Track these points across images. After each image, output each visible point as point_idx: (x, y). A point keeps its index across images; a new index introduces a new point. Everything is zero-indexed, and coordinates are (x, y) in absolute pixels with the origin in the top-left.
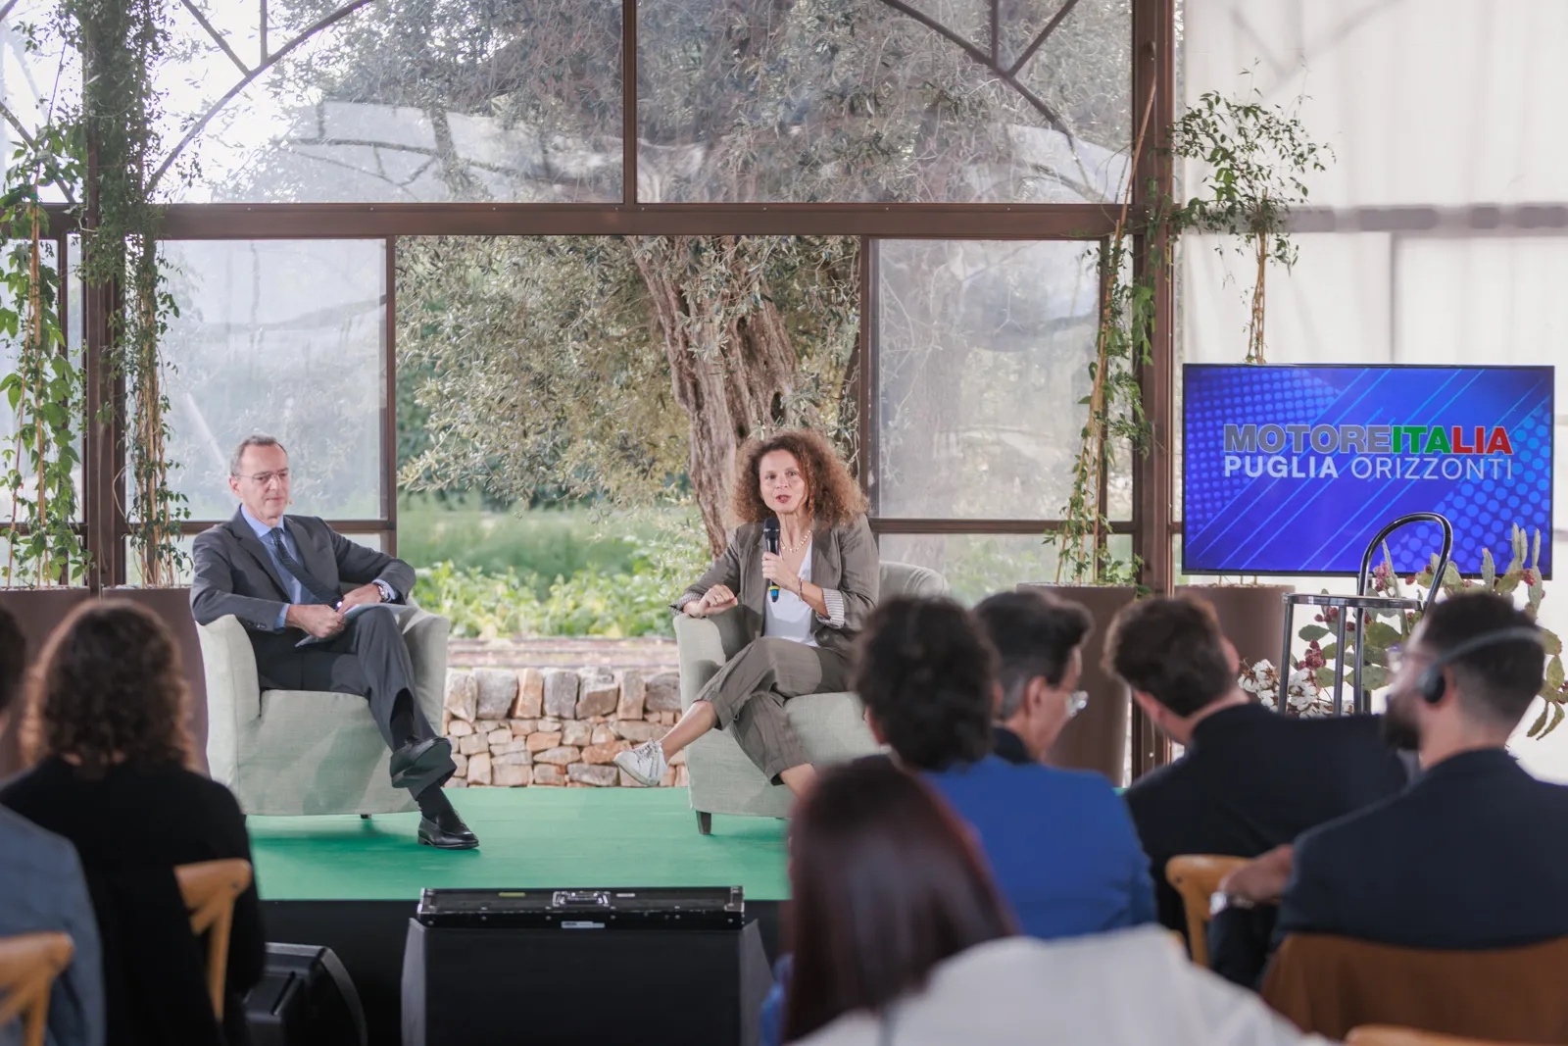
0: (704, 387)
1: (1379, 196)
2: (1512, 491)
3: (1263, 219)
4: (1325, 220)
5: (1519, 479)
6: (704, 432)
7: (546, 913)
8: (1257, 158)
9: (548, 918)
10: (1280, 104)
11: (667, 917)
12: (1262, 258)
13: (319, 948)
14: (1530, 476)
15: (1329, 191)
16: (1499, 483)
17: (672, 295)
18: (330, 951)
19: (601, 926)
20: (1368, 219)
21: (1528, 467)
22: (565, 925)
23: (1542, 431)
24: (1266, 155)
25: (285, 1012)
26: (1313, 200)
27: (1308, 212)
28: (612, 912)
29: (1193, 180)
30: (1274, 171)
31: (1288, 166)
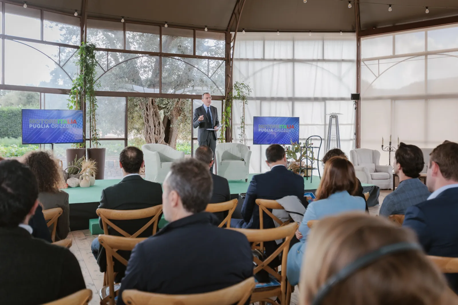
1: (258, 95)
2: (294, 133)
3: (243, 98)
4: (252, 99)
5: (295, 132)
8: (243, 90)
10: (246, 83)
12: (244, 103)
14: (296, 131)
15: (252, 95)
16: (293, 132)
20: (257, 99)
21: (296, 130)
23: (298, 125)
24: (244, 90)
27: (249, 98)
29: (235, 93)
30: (245, 91)
31: (247, 92)
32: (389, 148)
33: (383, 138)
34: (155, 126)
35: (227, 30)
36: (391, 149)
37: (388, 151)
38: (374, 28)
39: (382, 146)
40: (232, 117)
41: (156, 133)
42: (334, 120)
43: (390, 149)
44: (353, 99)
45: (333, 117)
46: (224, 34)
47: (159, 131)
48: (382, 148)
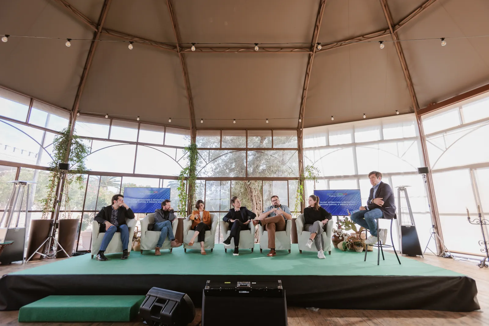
0: (253, 199)
3: (314, 178)
4: (321, 178)
6: (253, 204)
7: (235, 289)
8: (313, 172)
9: (236, 290)
10: (315, 166)
11: (264, 290)
12: (315, 182)
13: (184, 294)
17: (250, 191)
18: (186, 295)
19: (248, 292)
20: (326, 178)
22: (240, 292)
24: (314, 171)
25: (172, 314)
26: (320, 176)
28: (251, 289)
29: (306, 174)
30: (315, 173)
31: (317, 172)
32: (479, 221)
33: (467, 209)
34: (257, 204)
35: (298, 128)
36: (483, 221)
37: (479, 224)
38: (434, 104)
39: (469, 218)
40: (304, 193)
41: (258, 208)
42: (402, 194)
43: (481, 222)
44: (421, 173)
45: (402, 190)
46: (296, 131)
47: (260, 207)
48: (469, 220)
